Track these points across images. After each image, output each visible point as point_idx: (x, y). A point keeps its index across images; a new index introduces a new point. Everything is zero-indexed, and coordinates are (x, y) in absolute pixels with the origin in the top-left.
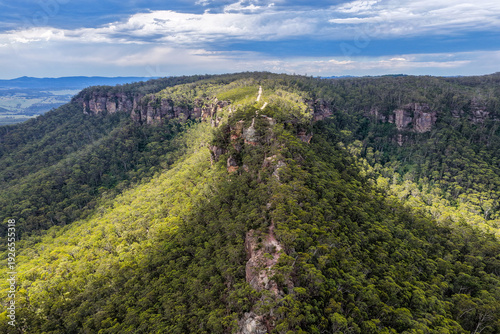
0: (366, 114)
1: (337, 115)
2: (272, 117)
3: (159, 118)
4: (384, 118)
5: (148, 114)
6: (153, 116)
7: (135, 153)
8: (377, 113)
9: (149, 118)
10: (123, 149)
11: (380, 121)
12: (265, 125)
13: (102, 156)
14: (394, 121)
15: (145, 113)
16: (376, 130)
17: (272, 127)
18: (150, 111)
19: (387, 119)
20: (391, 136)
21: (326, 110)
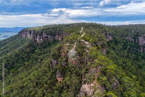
0: (126, 39)
1: (114, 39)
2: (88, 41)
3: (41, 40)
4: (133, 40)
5: (38, 38)
6: (40, 39)
7: (30, 54)
8: (130, 38)
9: (38, 40)
10: (26, 53)
11: (132, 42)
12: (84, 48)
13: (17, 55)
14: (138, 42)
15: (37, 38)
16: (130, 45)
17: (88, 49)
18: (38, 37)
19: (135, 40)
20: (137, 48)
21: (110, 37)
